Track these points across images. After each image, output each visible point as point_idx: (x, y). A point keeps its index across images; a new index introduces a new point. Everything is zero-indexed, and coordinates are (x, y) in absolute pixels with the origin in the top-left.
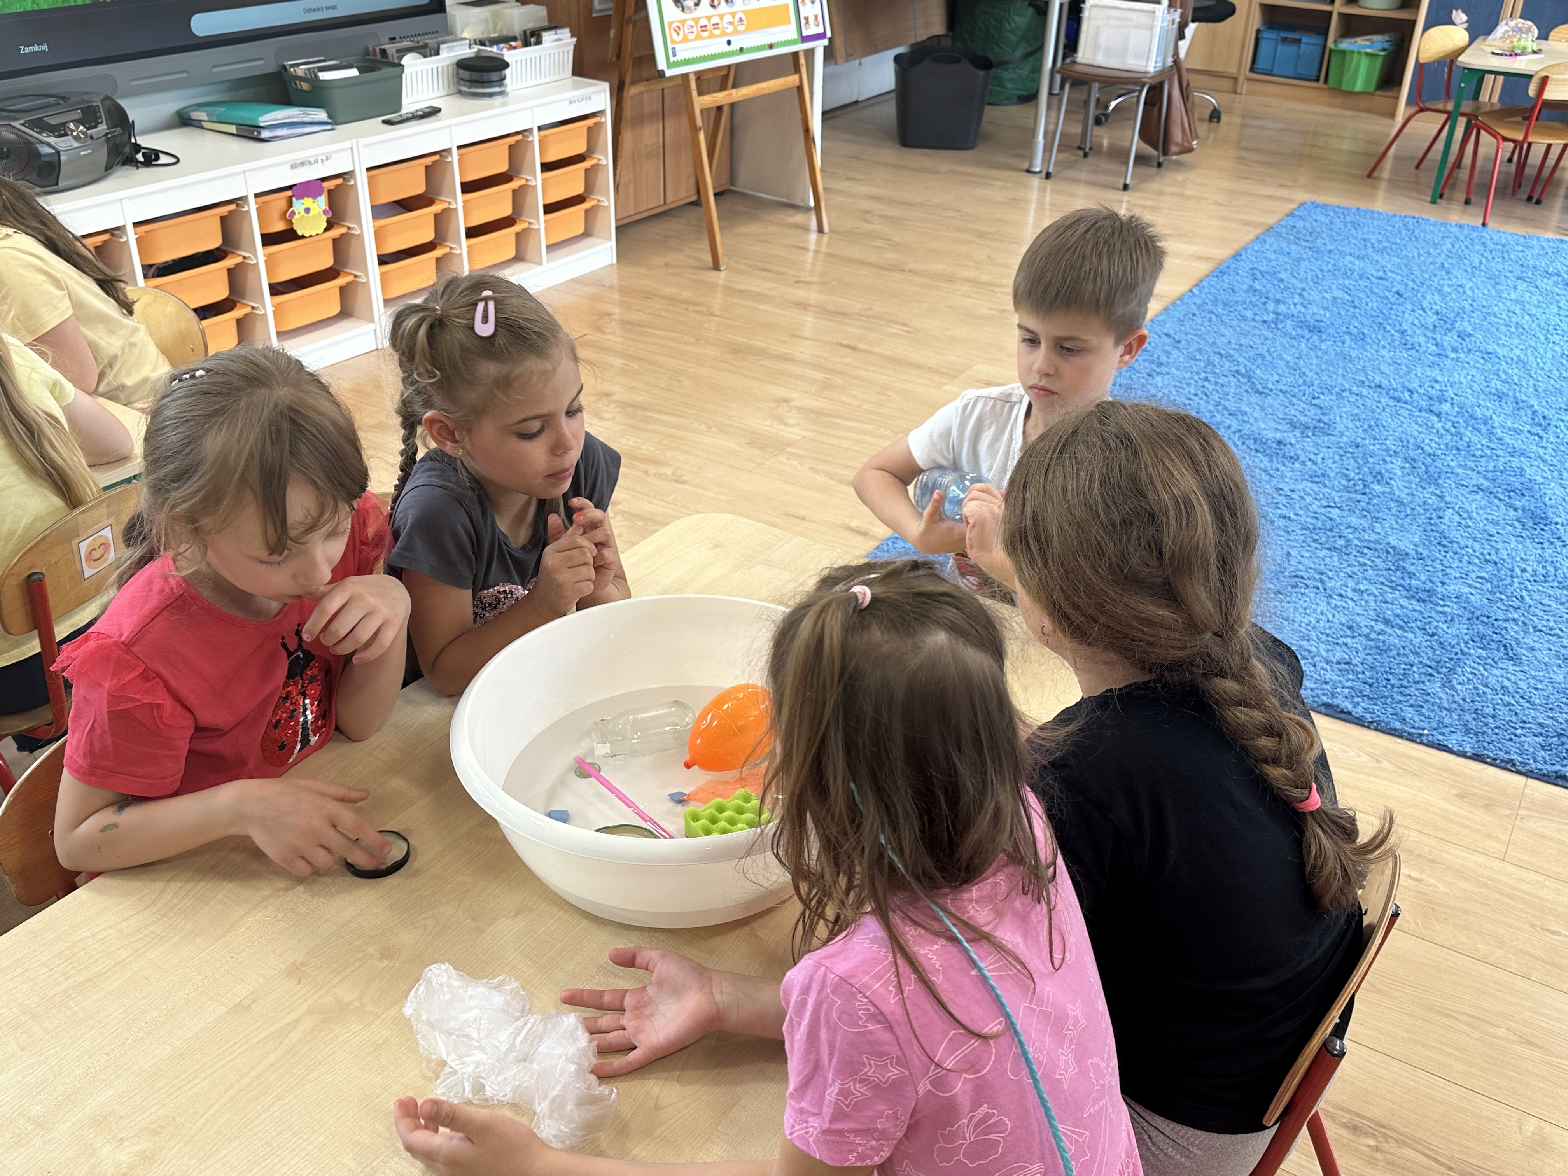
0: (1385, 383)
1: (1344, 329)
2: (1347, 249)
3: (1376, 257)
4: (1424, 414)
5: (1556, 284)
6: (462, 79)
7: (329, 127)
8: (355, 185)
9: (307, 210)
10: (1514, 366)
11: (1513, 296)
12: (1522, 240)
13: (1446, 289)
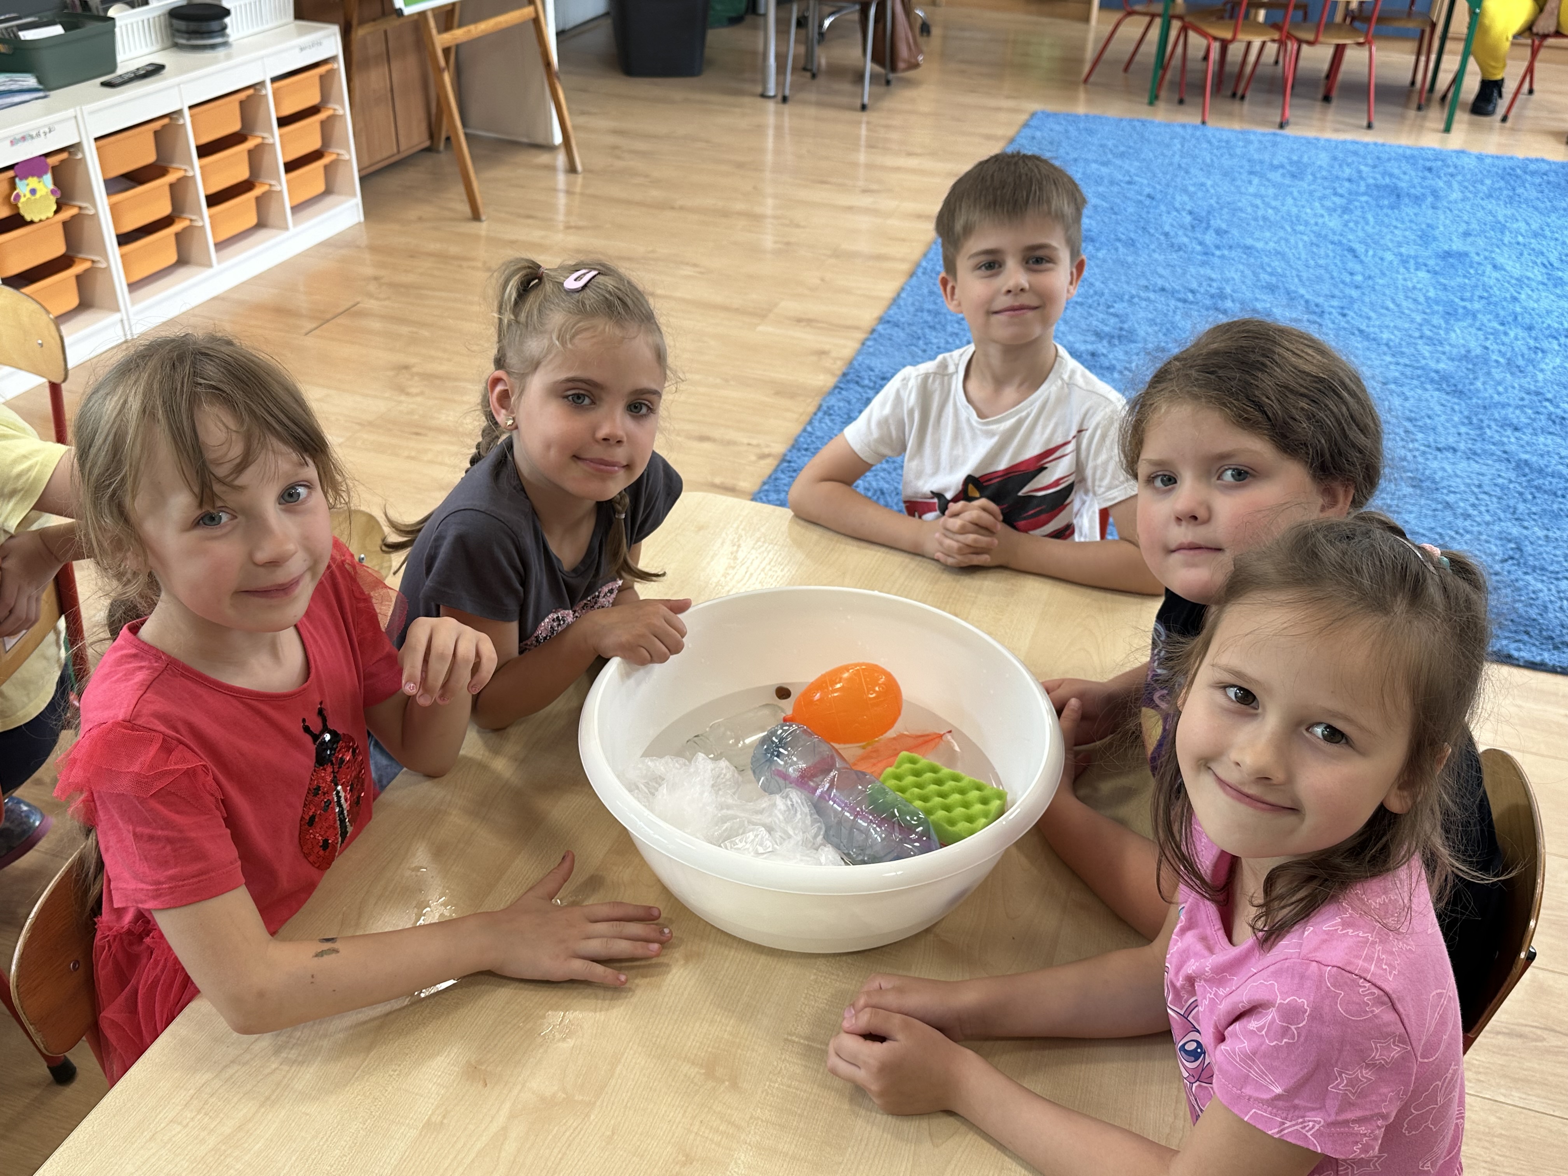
0: (1167, 286)
1: (1112, 236)
2: (1090, 156)
3: (1118, 162)
4: (1211, 312)
5: (1283, 175)
6: (178, 31)
7: (41, 94)
8: (83, 160)
9: (33, 192)
10: (1274, 258)
11: (1252, 190)
12: (1241, 136)
13: (1192, 189)
